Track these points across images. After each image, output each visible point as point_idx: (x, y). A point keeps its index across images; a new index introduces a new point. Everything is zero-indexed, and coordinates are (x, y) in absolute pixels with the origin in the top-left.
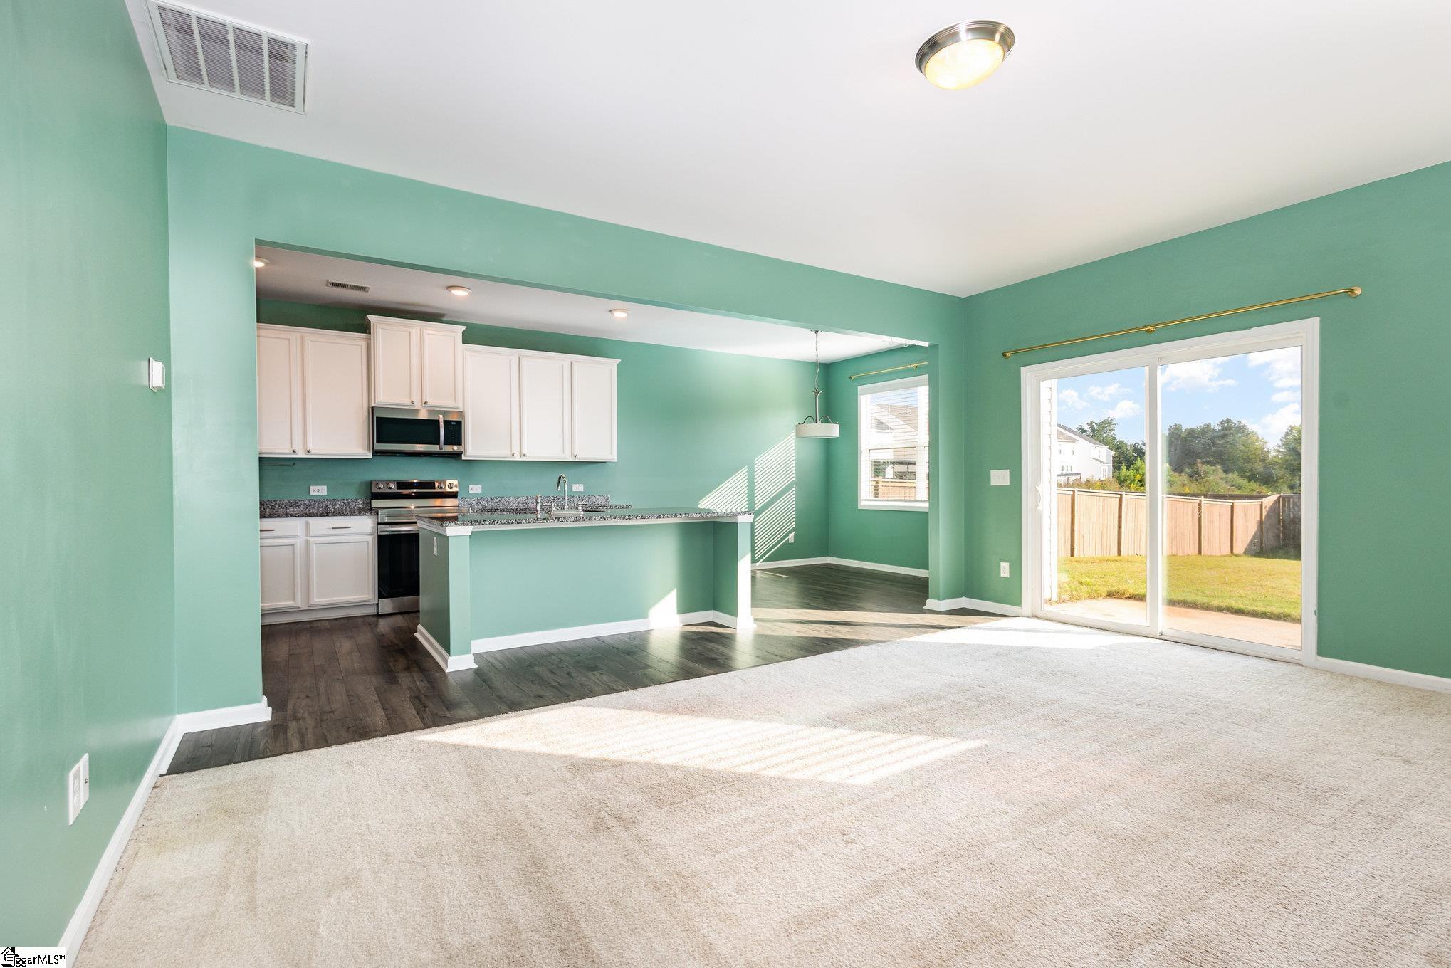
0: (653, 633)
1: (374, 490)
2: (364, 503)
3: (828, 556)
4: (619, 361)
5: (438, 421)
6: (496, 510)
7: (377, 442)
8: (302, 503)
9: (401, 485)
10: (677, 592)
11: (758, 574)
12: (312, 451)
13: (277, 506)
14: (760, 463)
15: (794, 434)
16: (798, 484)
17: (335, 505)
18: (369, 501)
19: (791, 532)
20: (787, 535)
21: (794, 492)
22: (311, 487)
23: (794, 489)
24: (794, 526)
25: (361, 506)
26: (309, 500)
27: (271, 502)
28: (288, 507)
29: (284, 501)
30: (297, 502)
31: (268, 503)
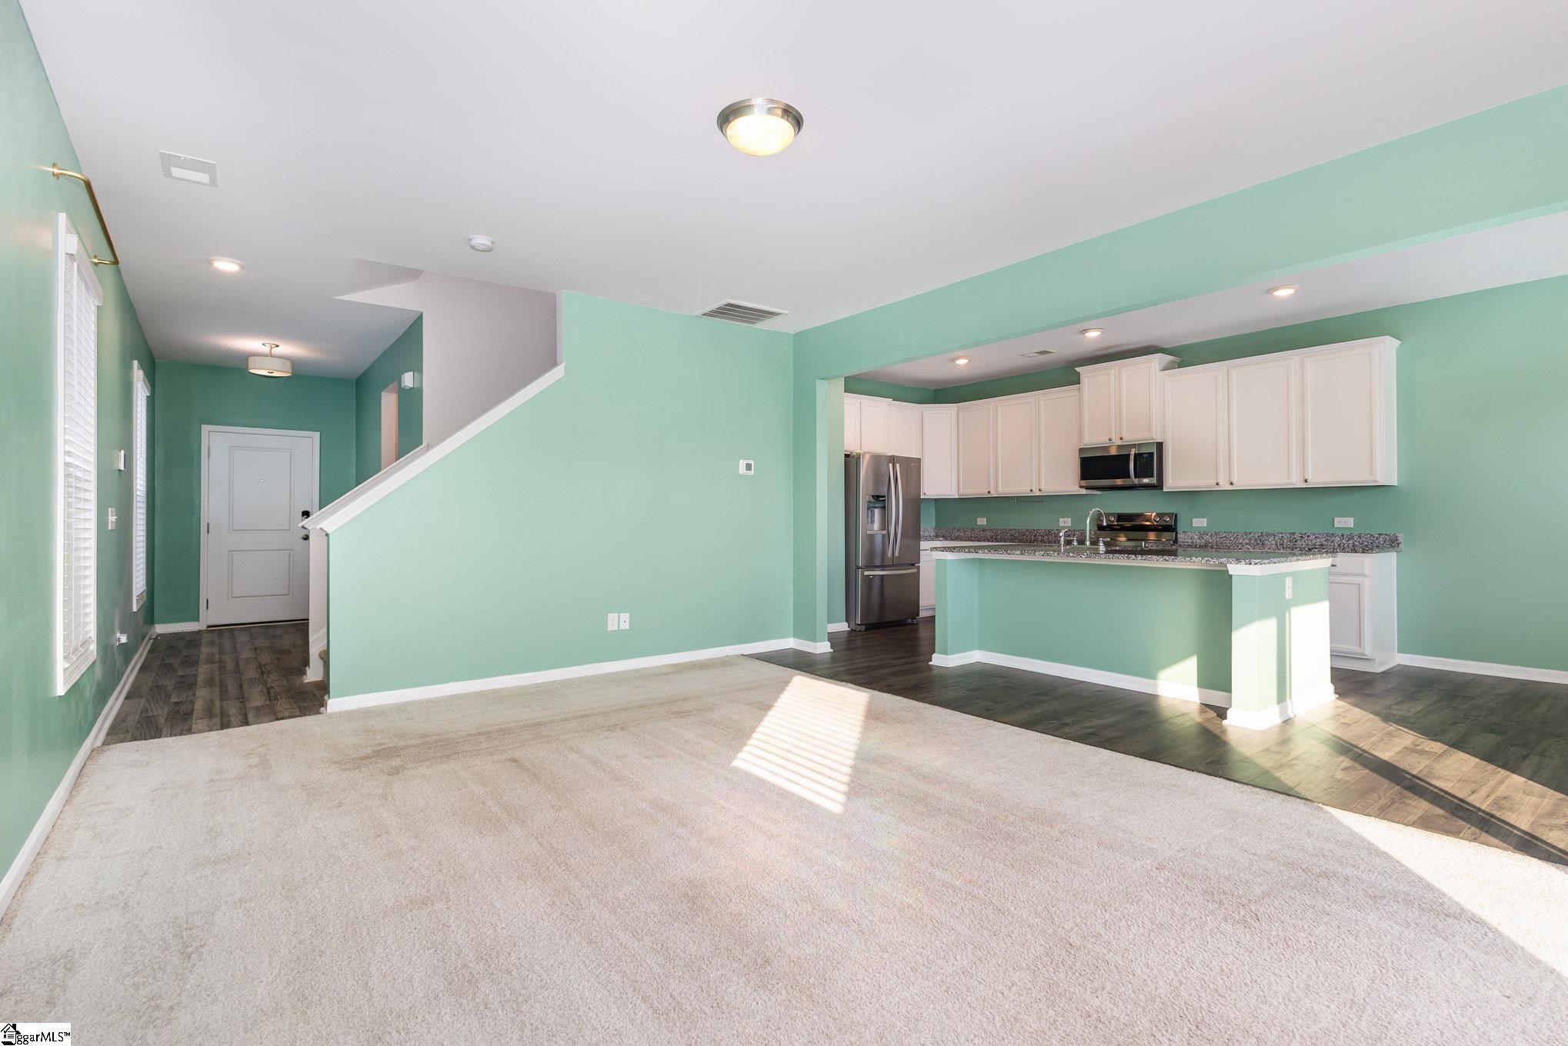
5: (1129, 455)
7: (1085, 479)
9: (1120, 517)
12: (1043, 490)
27: (1034, 530)
28: (1045, 535)
29: (1042, 531)
30: (1050, 532)
31: (1032, 531)
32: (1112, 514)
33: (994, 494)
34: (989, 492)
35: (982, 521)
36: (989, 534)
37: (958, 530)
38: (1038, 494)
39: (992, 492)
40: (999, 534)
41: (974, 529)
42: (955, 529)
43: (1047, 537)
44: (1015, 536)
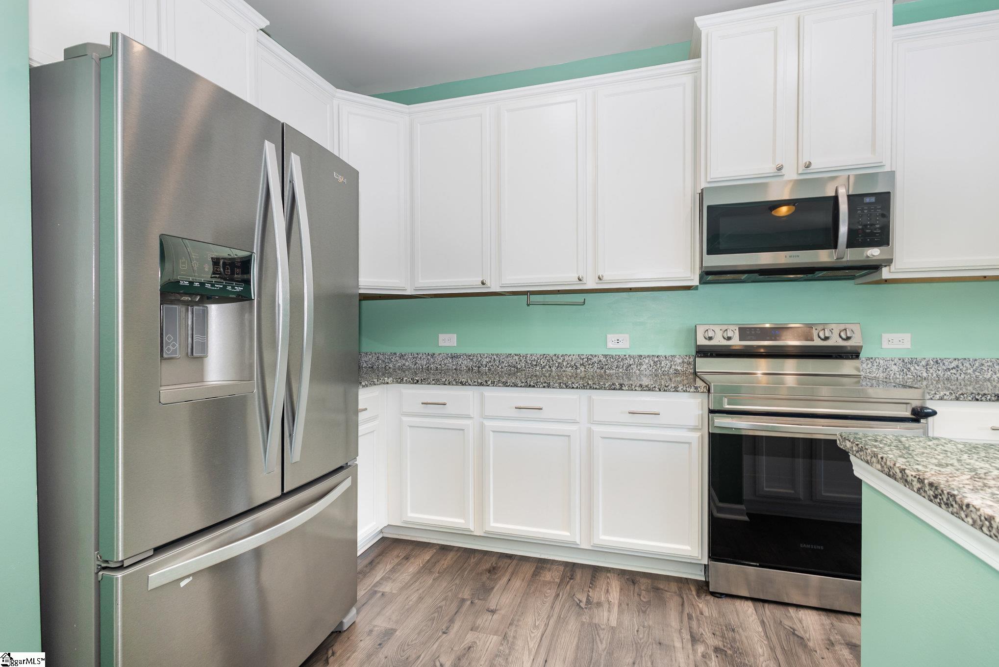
1: (702, 341)
2: (683, 362)
5: (836, 199)
6: (912, 387)
7: (709, 253)
8: (595, 359)
9: (746, 333)
12: (605, 278)
13: (565, 364)
17: (641, 364)
18: (691, 360)
22: (609, 336)
25: (679, 368)
26: (605, 356)
27: (558, 358)
28: (578, 365)
29: (574, 357)
30: (591, 359)
31: (554, 358)
33: (492, 286)
35: (448, 340)
36: (464, 363)
38: (591, 284)
40: (484, 363)
41: (434, 354)
42: (395, 354)
43: (583, 369)
44: (519, 367)
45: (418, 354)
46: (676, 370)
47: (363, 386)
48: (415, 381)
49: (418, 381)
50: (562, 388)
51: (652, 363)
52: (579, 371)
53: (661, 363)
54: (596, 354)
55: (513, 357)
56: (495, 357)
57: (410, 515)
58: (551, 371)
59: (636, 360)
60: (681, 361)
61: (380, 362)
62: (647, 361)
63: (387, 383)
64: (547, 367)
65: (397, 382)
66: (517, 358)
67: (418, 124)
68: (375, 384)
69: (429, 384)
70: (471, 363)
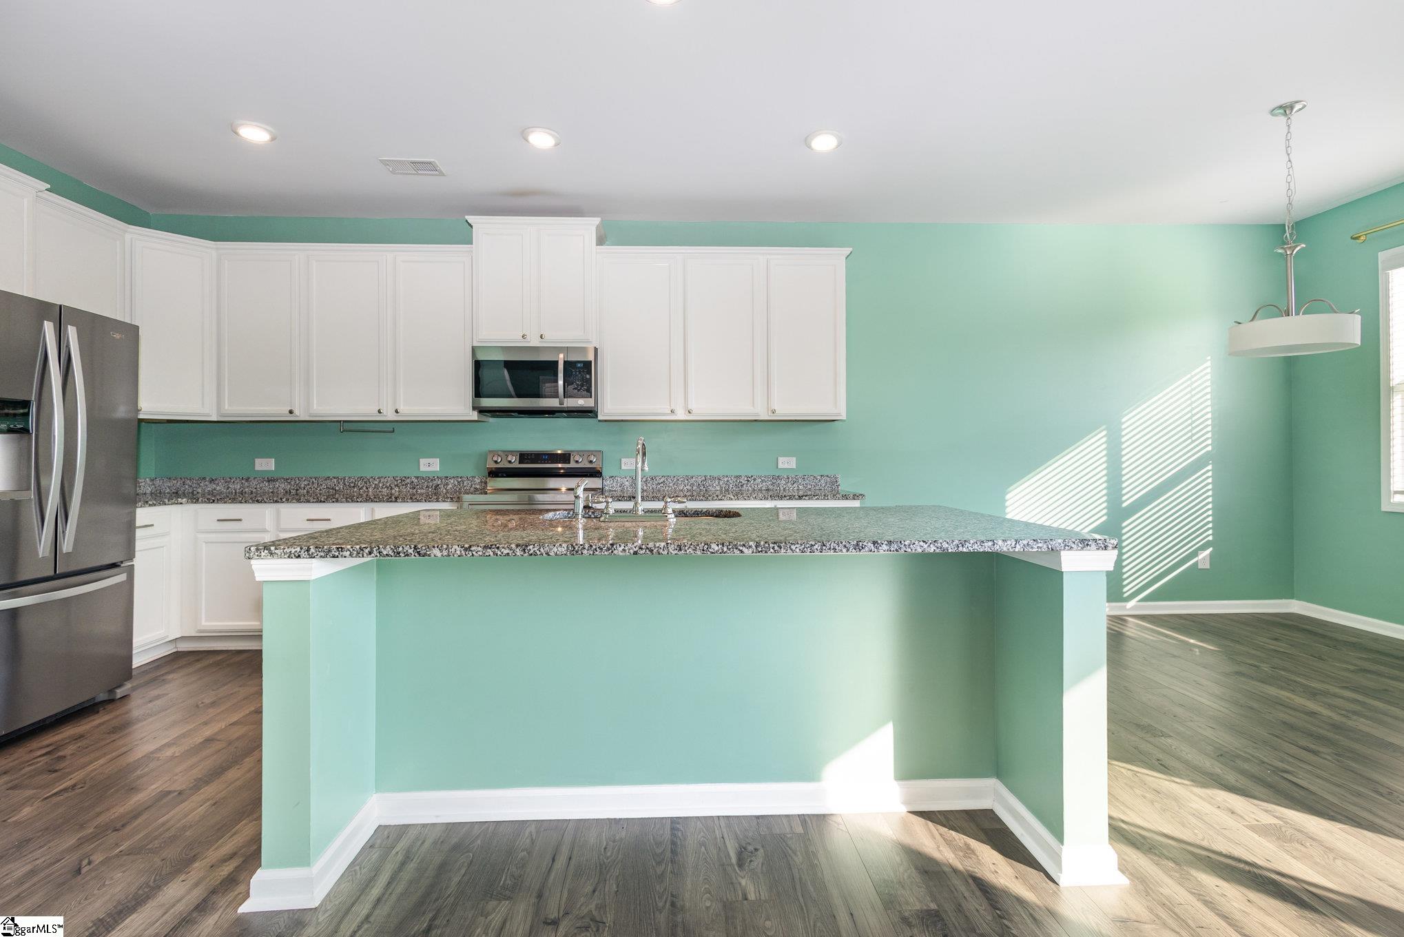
0: (834, 818)
1: (491, 464)
2: (481, 482)
3: (1292, 598)
4: (847, 251)
5: (557, 362)
7: (477, 396)
8: (408, 481)
9: (524, 457)
10: (894, 725)
11: (1133, 630)
12: (401, 412)
13: (381, 485)
14: (1134, 422)
15: (1209, 364)
16: (1220, 458)
17: (447, 484)
18: (486, 480)
19: (1203, 548)
20: (1195, 554)
21: (1210, 474)
22: (421, 460)
23: (1210, 467)
24: (1210, 538)
26: (417, 478)
27: (374, 479)
28: (393, 486)
29: (389, 479)
30: (404, 480)
31: (371, 480)
32: (512, 452)
33: (301, 415)
34: (291, 412)
35: (266, 465)
36: (282, 486)
37: (212, 481)
38: (391, 416)
39: (297, 412)
40: (303, 486)
41: (249, 478)
42: (204, 478)
43: (397, 490)
44: (337, 489)
45: (230, 478)
46: (476, 488)
47: (150, 505)
48: (212, 501)
49: (214, 501)
50: (349, 502)
51: (456, 483)
52: (393, 491)
53: (463, 483)
54: (409, 476)
55: (331, 479)
56: (314, 480)
57: (204, 623)
58: (368, 492)
59: (443, 481)
60: (479, 481)
61: (187, 487)
62: (452, 481)
63: (181, 503)
64: (365, 488)
65: (192, 502)
66: (335, 480)
67: (226, 261)
68: (165, 504)
69: (225, 503)
70: (289, 486)
